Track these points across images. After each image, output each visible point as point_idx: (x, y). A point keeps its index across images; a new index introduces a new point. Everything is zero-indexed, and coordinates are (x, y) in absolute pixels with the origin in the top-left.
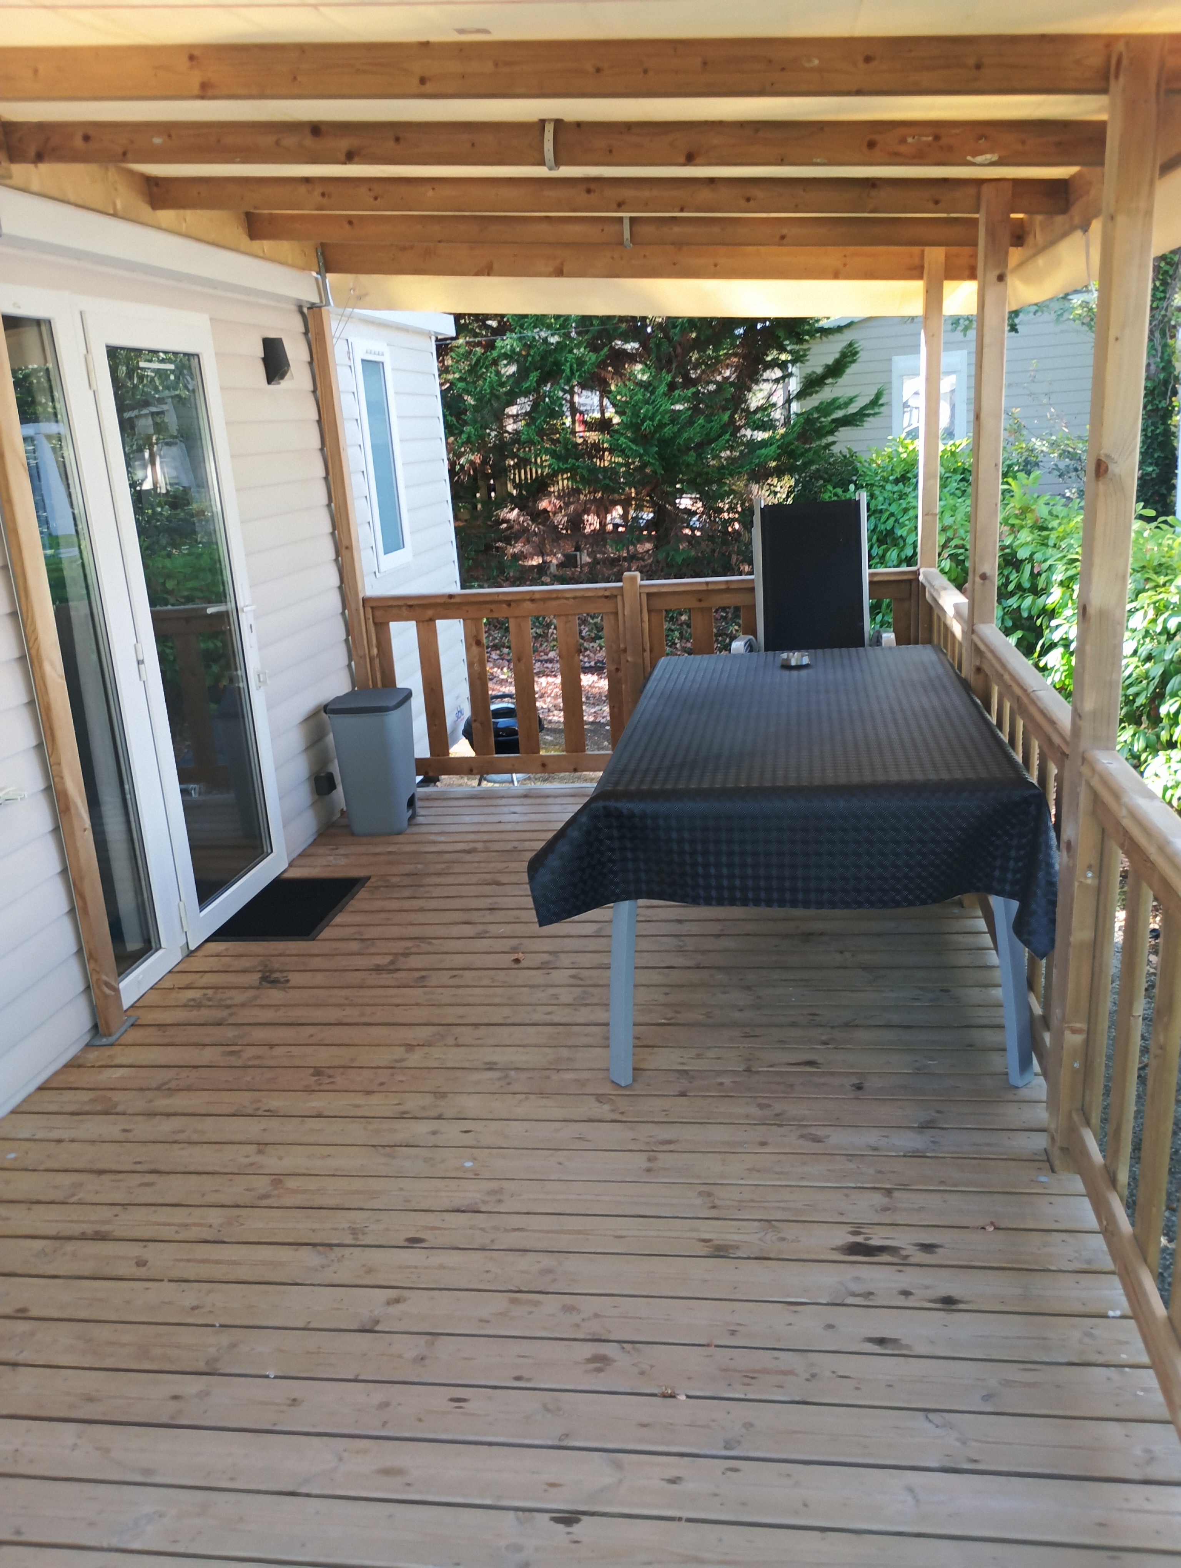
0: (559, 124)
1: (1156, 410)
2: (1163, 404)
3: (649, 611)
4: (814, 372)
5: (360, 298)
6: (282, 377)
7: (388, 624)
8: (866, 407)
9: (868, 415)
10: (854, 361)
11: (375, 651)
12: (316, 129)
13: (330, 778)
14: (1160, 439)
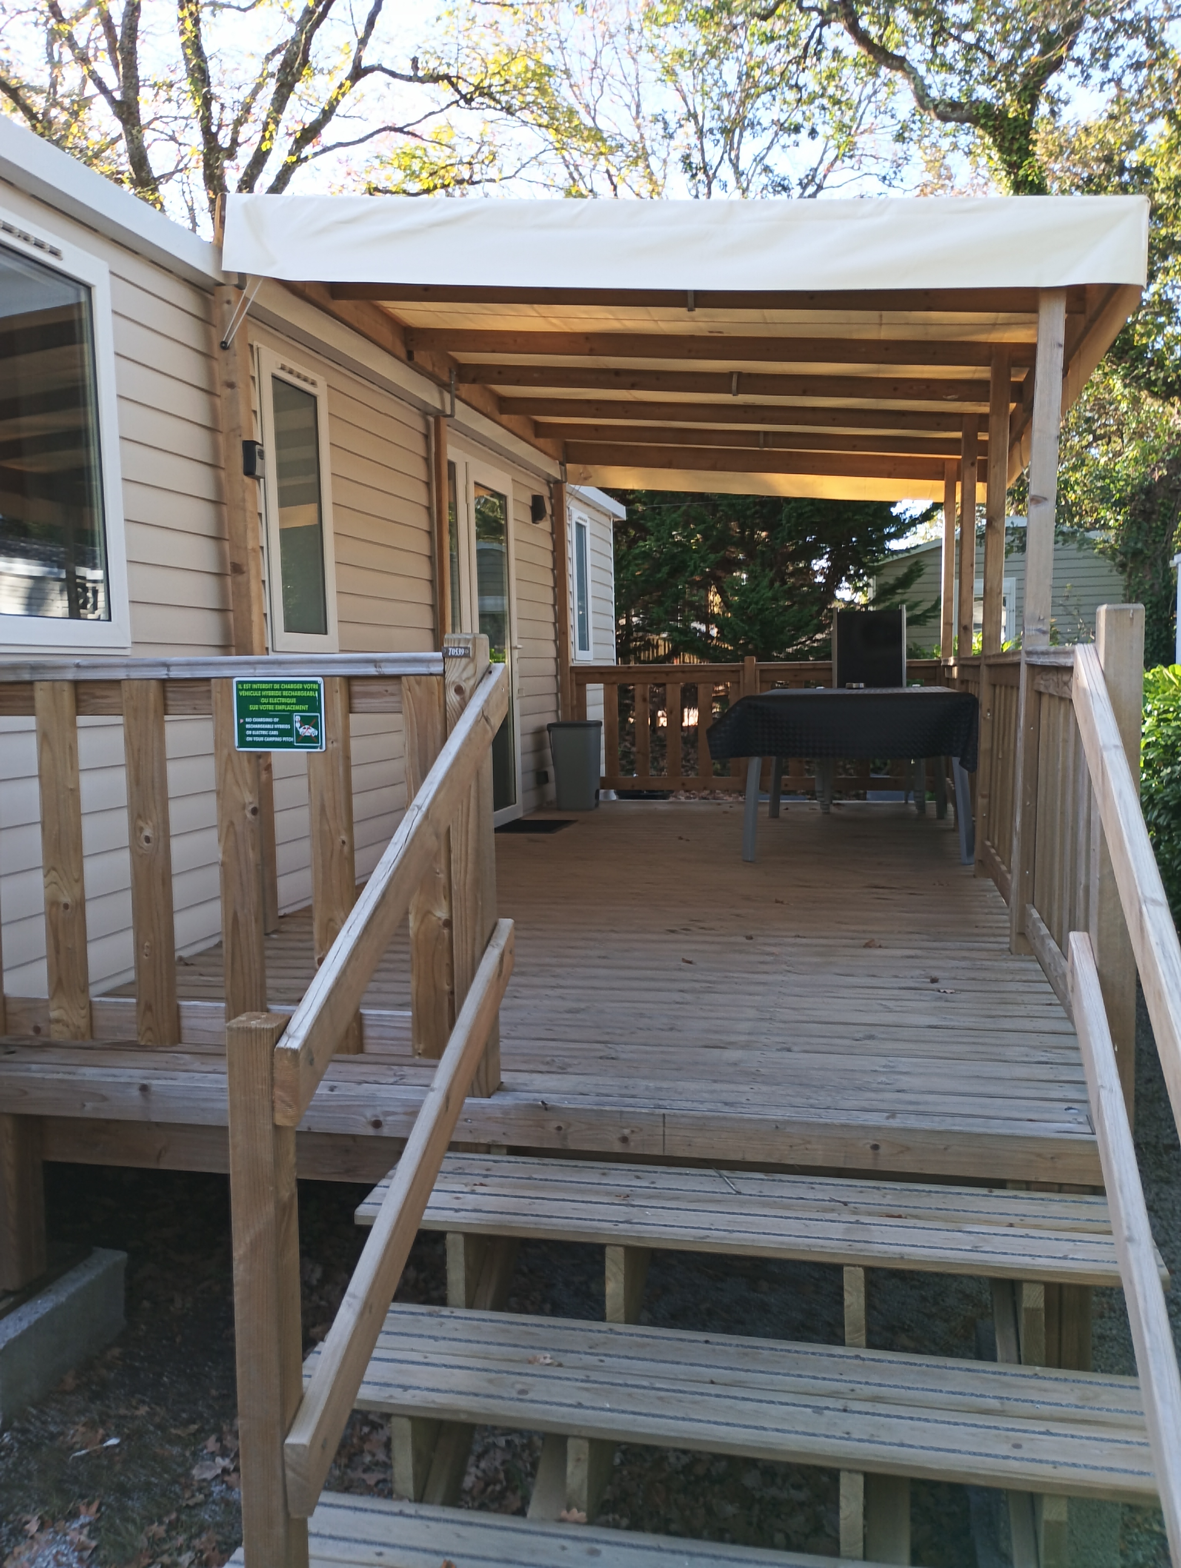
0: (740, 374)
1: (1160, 619)
2: (1166, 615)
3: (761, 682)
4: (887, 583)
5: (586, 479)
6: (541, 519)
7: (584, 685)
8: (928, 611)
9: (930, 617)
10: (919, 576)
11: (575, 702)
12: (617, 372)
13: (546, 774)
14: (1164, 642)
